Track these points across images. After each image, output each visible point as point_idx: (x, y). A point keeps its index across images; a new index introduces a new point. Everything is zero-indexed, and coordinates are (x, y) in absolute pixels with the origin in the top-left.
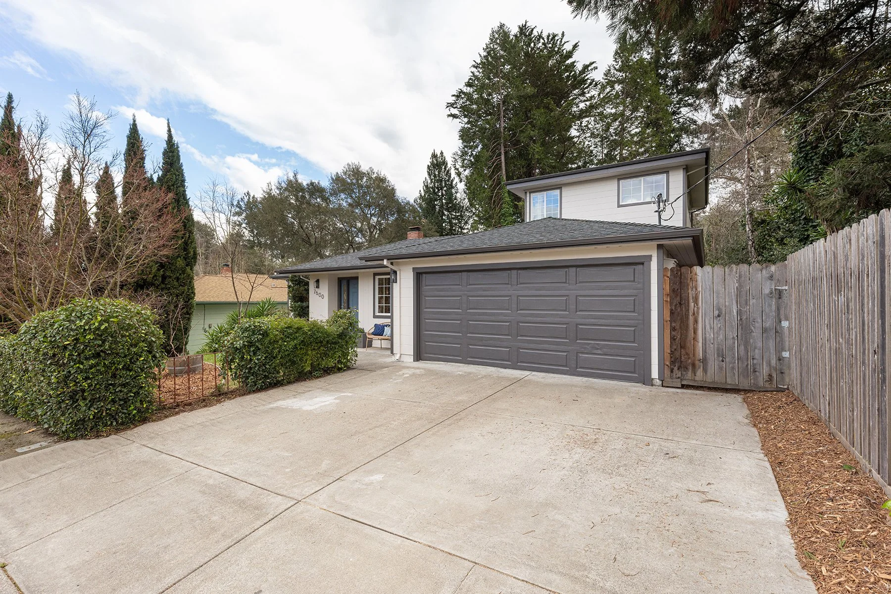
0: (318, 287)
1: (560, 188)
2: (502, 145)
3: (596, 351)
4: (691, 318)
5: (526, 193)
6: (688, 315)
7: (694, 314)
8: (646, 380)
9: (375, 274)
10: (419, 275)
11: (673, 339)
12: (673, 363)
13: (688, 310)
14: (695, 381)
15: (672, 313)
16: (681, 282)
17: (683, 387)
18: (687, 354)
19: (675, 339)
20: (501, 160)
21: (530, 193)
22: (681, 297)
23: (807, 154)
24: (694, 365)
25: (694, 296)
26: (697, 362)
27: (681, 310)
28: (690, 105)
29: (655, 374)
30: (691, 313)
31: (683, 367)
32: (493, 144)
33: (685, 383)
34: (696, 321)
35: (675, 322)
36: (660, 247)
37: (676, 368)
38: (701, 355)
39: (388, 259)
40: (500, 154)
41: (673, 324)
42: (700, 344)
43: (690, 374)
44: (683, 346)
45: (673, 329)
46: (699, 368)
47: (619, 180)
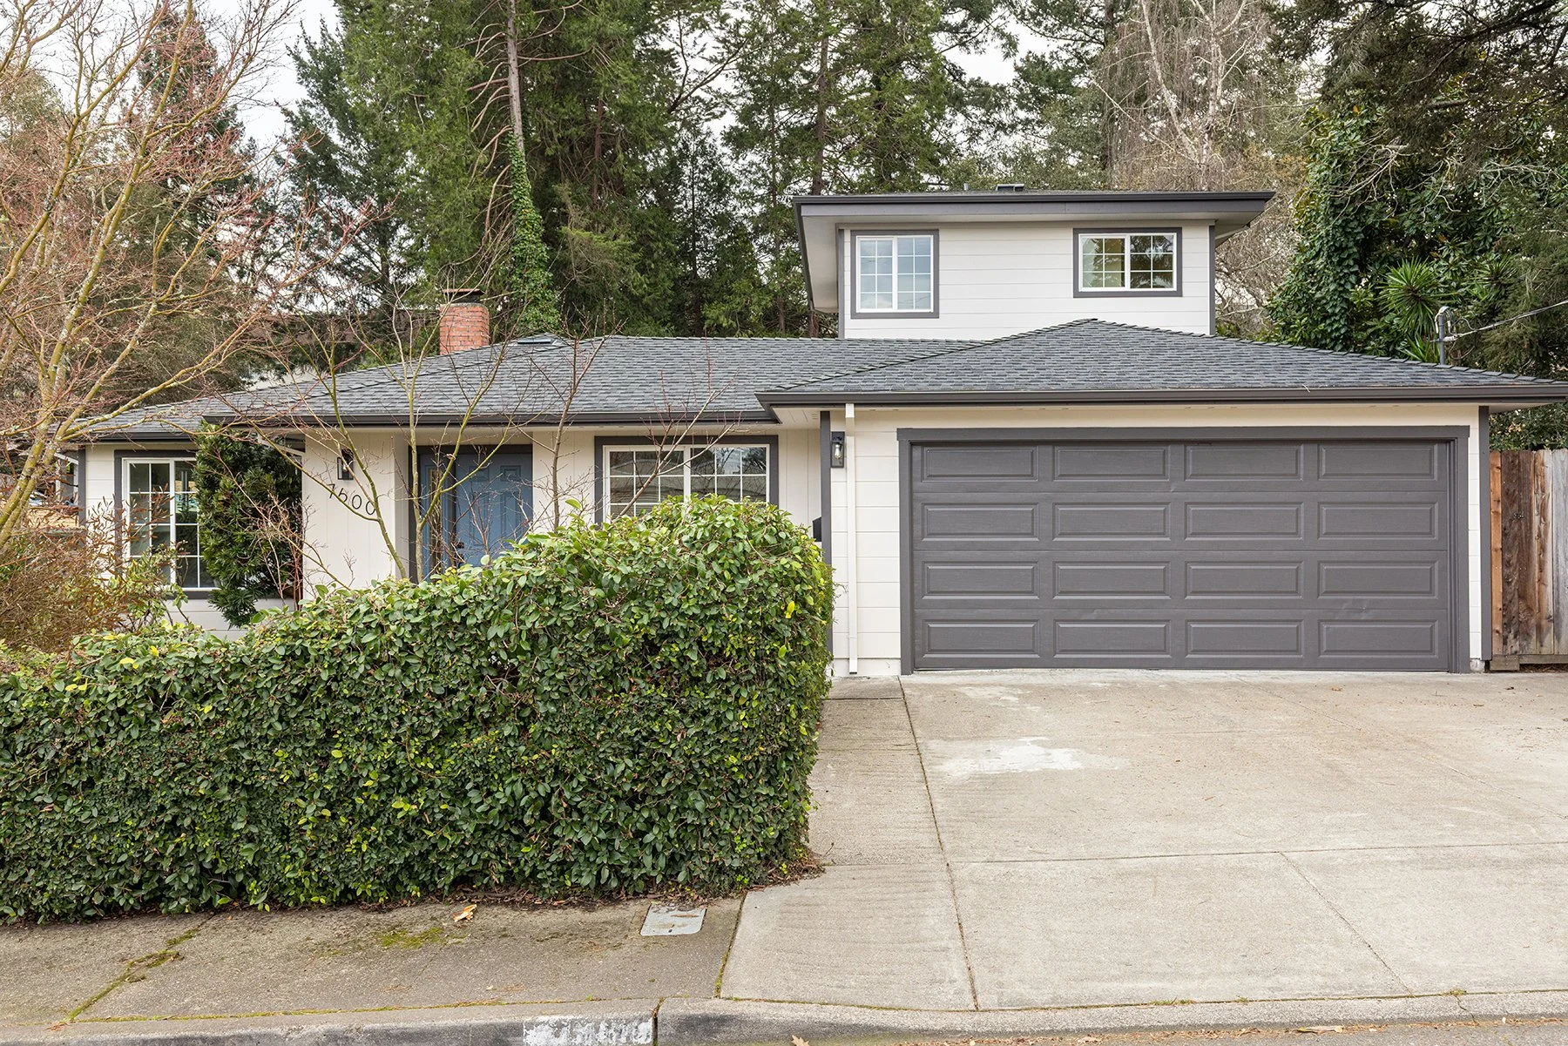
1: (935, 232)
3: (1356, 617)
4: (1536, 544)
5: (841, 231)
6: (1531, 537)
7: (1539, 536)
8: (1454, 661)
9: (600, 442)
10: (913, 443)
11: (1506, 581)
12: (1506, 626)
13: (1531, 528)
14: (1540, 655)
15: (1505, 534)
16: (1519, 478)
17: (1524, 668)
18: (1530, 609)
19: (1509, 583)
20: (507, 91)
21: (854, 233)
22: (1520, 506)
24: (1539, 628)
25: (1540, 502)
26: (1544, 622)
27: (1520, 527)
29: (1476, 650)
30: (1535, 535)
31: (1521, 633)
33: (1525, 661)
34: (1543, 549)
35: (1510, 552)
36: (1484, 412)
37: (1511, 636)
38: (1551, 609)
41: (1507, 556)
42: (1549, 589)
43: (1533, 646)
44: (1523, 596)
45: (1506, 564)
46: (1548, 631)
47: (1076, 232)
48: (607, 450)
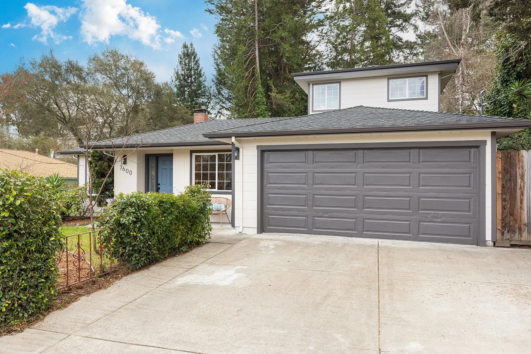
0: (125, 163)
1: (340, 82)
2: (256, 42)
3: (436, 220)
4: (519, 192)
5: (309, 84)
6: (516, 189)
7: (520, 188)
8: (480, 241)
9: (192, 152)
10: (263, 152)
11: (504, 208)
12: (504, 227)
13: (516, 185)
14: (520, 241)
15: (503, 187)
16: (510, 163)
17: (513, 246)
18: (515, 220)
19: (505, 209)
20: (255, 55)
21: (313, 85)
22: (511, 175)
23: (509, 71)
24: (520, 229)
25: (521, 173)
26: (523, 226)
27: (511, 185)
28: (399, 26)
29: (489, 237)
30: (518, 187)
31: (512, 230)
32: (249, 40)
33: (513, 243)
34: (522, 194)
35: (505, 194)
36: (493, 134)
37: (506, 232)
38: (526, 220)
39: (236, 137)
40: (254, 51)
41: (504, 197)
42: (525, 212)
43: (517, 236)
44: (512, 214)
45: (504, 200)
46: (525, 230)
47: (389, 79)
48: (194, 155)
